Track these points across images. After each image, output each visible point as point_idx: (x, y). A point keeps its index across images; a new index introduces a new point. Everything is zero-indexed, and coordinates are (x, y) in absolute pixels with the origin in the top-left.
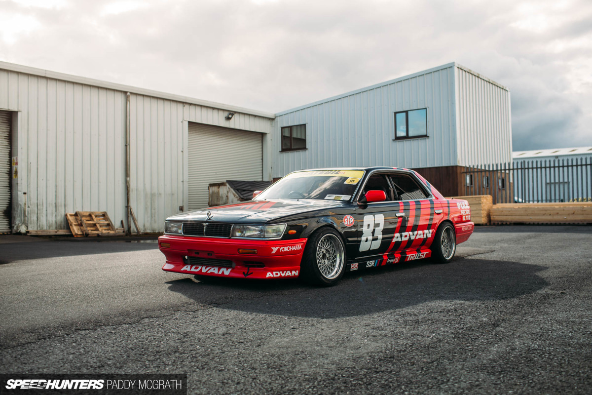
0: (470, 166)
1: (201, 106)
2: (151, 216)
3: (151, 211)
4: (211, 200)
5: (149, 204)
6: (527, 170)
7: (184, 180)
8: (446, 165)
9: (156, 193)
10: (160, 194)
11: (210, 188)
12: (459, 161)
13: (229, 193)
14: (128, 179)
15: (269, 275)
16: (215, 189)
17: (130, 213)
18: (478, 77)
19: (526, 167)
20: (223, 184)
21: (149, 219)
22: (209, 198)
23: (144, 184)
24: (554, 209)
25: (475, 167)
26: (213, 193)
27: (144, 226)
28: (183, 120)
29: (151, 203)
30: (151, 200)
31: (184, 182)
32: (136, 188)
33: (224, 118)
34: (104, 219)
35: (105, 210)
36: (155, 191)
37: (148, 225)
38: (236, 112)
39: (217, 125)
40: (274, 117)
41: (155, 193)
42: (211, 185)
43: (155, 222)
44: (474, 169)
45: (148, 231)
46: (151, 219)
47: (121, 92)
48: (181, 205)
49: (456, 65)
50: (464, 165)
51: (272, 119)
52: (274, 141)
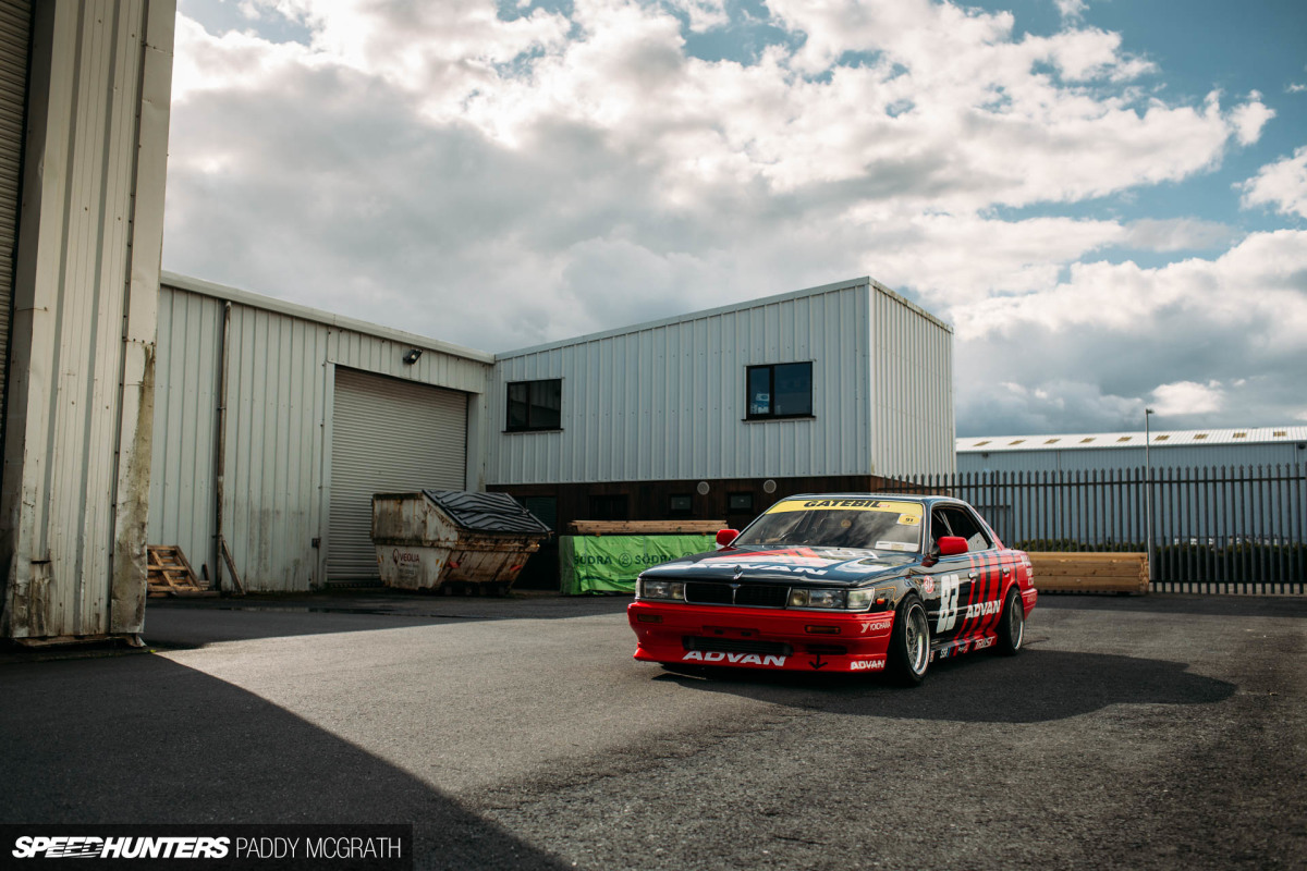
0: (893, 477)
1: (360, 334)
2: (260, 558)
3: (260, 547)
4: (379, 528)
5: (256, 532)
6: (1001, 489)
7: (324, 485)
8: (848, 474)
9: (271, 509)
10: (278, 512)
11: (376, 503)
12: (873, 468)
13: (428, 516)
14: (221, 479)
15: (855, 666)
16: (390, 506)
17: (221, 549)
18: (905, 305)
19: (1001, 482)
20: (412, 496)
21: (255, 563)
22: (373, 524)
23: (249, 491)
24: (1058, 564)
25: (904, 480)
26: (383, 513)
27: (245, 577)
28: (327, 360)
29: (261, 530)
30: (261, 524)
31: (324, 489)
32: (233, 498)
33: (401, 360)
34: (174, 562)
35: (173, 544)
36: (269, 505)
37: (252, 575)
38: (423, 349)
39: (388, 373)
40: (492, 362)
41: (268, 510)
42: (379, 497)
43: (266, 570)
44: (901, 483)
45: (253, 588)
46: (259, 564)
47: (214, 298)
48: (317, 537)
49: (872, 282)
50: (880, 475)
51: (488, 366)
52: (491, 411)
